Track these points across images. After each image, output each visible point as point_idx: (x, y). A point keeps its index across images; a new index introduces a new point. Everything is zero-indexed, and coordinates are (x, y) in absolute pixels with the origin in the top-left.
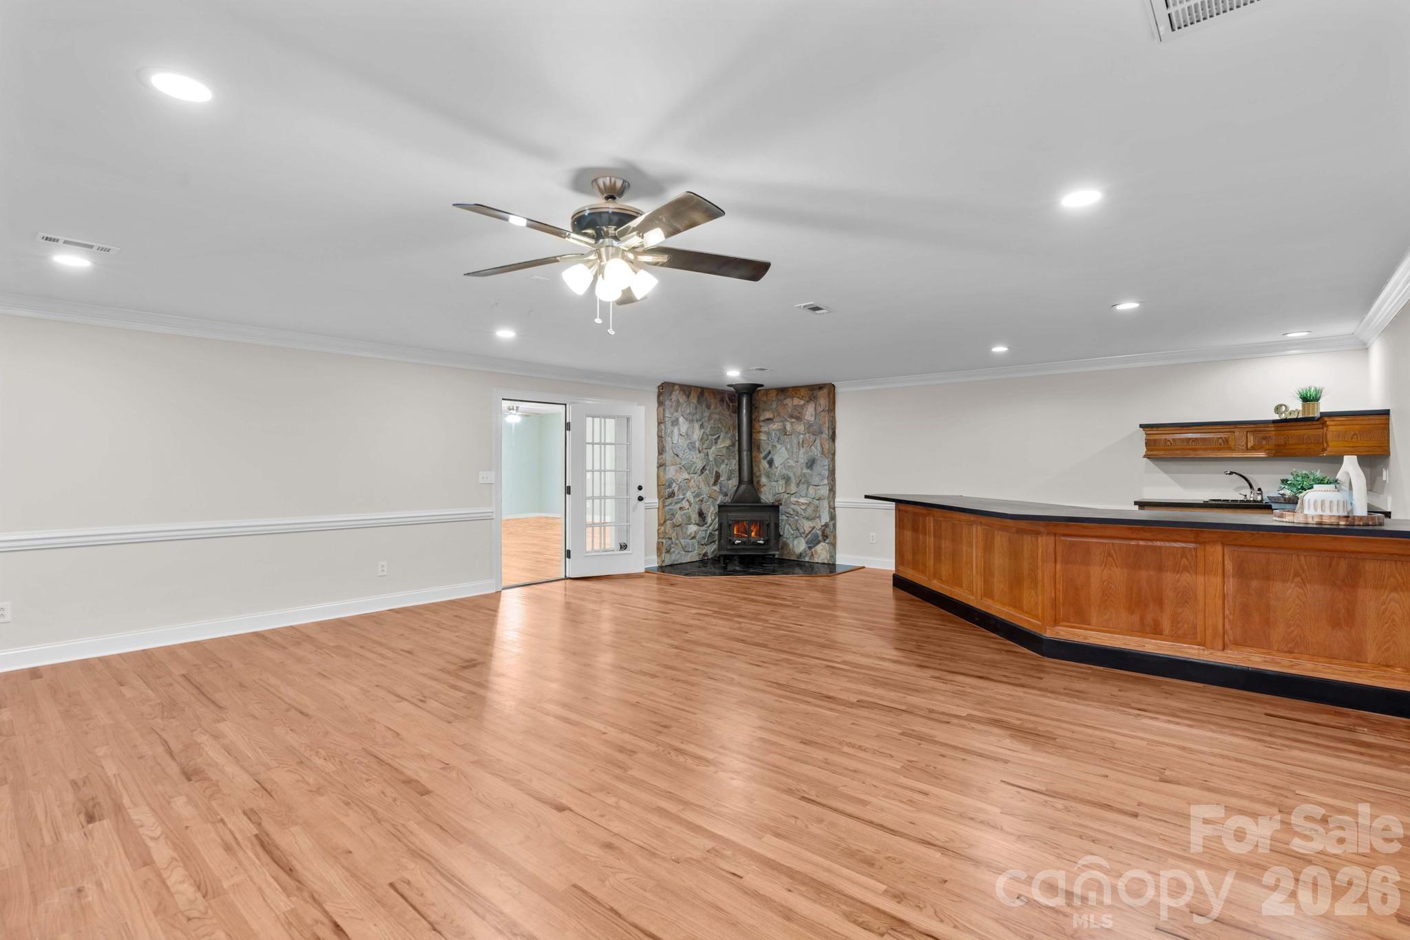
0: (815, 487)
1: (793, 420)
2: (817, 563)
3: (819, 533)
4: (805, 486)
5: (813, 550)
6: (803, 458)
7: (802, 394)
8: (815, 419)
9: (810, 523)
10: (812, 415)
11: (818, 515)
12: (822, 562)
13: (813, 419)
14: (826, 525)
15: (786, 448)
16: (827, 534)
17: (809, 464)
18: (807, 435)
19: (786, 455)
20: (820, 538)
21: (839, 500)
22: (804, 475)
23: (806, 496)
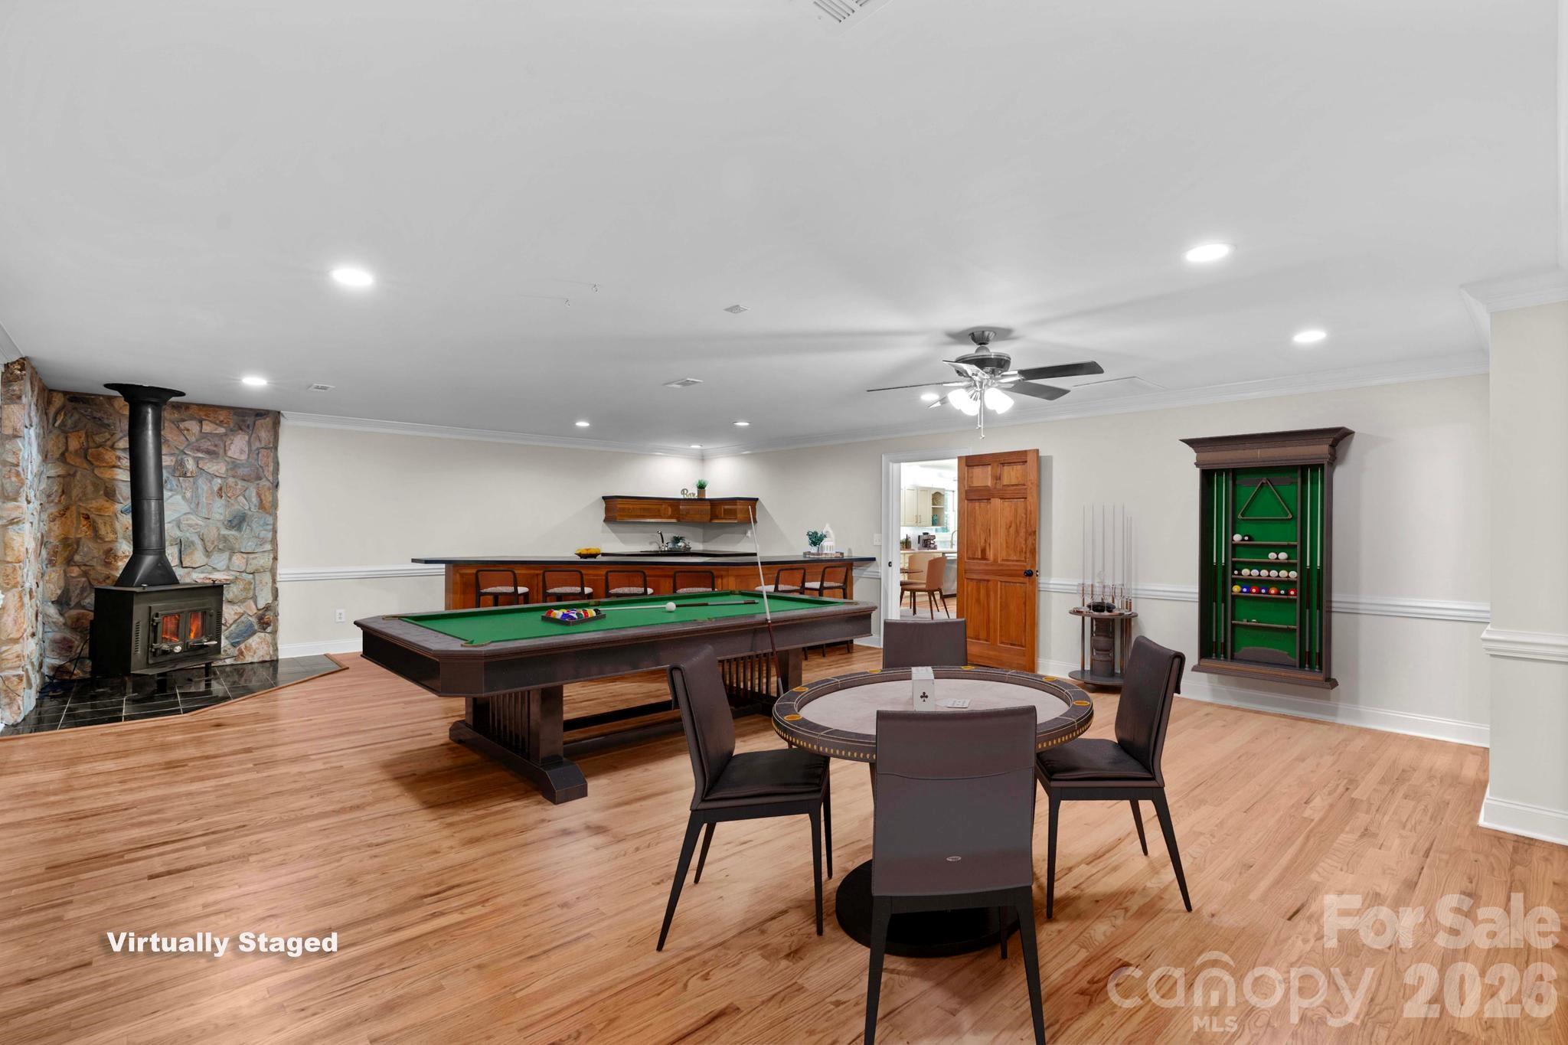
0: (245, 556)
1: (200, 455)
2: (252, 663)
3: (254, 620)
4: (226, 555)
5: (242, 646)
6: (219, 510)
7: (222, 418)
8: (248, 457)
9: (236, 607)
10: (242, 452)
11: (251, 594)
12: (261, 660)
13: (244, 457)
14: (267, 608)
15: (184, 498)
16: (266, 620)
17: (235, 523)
18: (231, 480)
19: (184, 507)
20: (256, 627)
21: (282, 571)
22: (225, 539)
23: (228, 569)
